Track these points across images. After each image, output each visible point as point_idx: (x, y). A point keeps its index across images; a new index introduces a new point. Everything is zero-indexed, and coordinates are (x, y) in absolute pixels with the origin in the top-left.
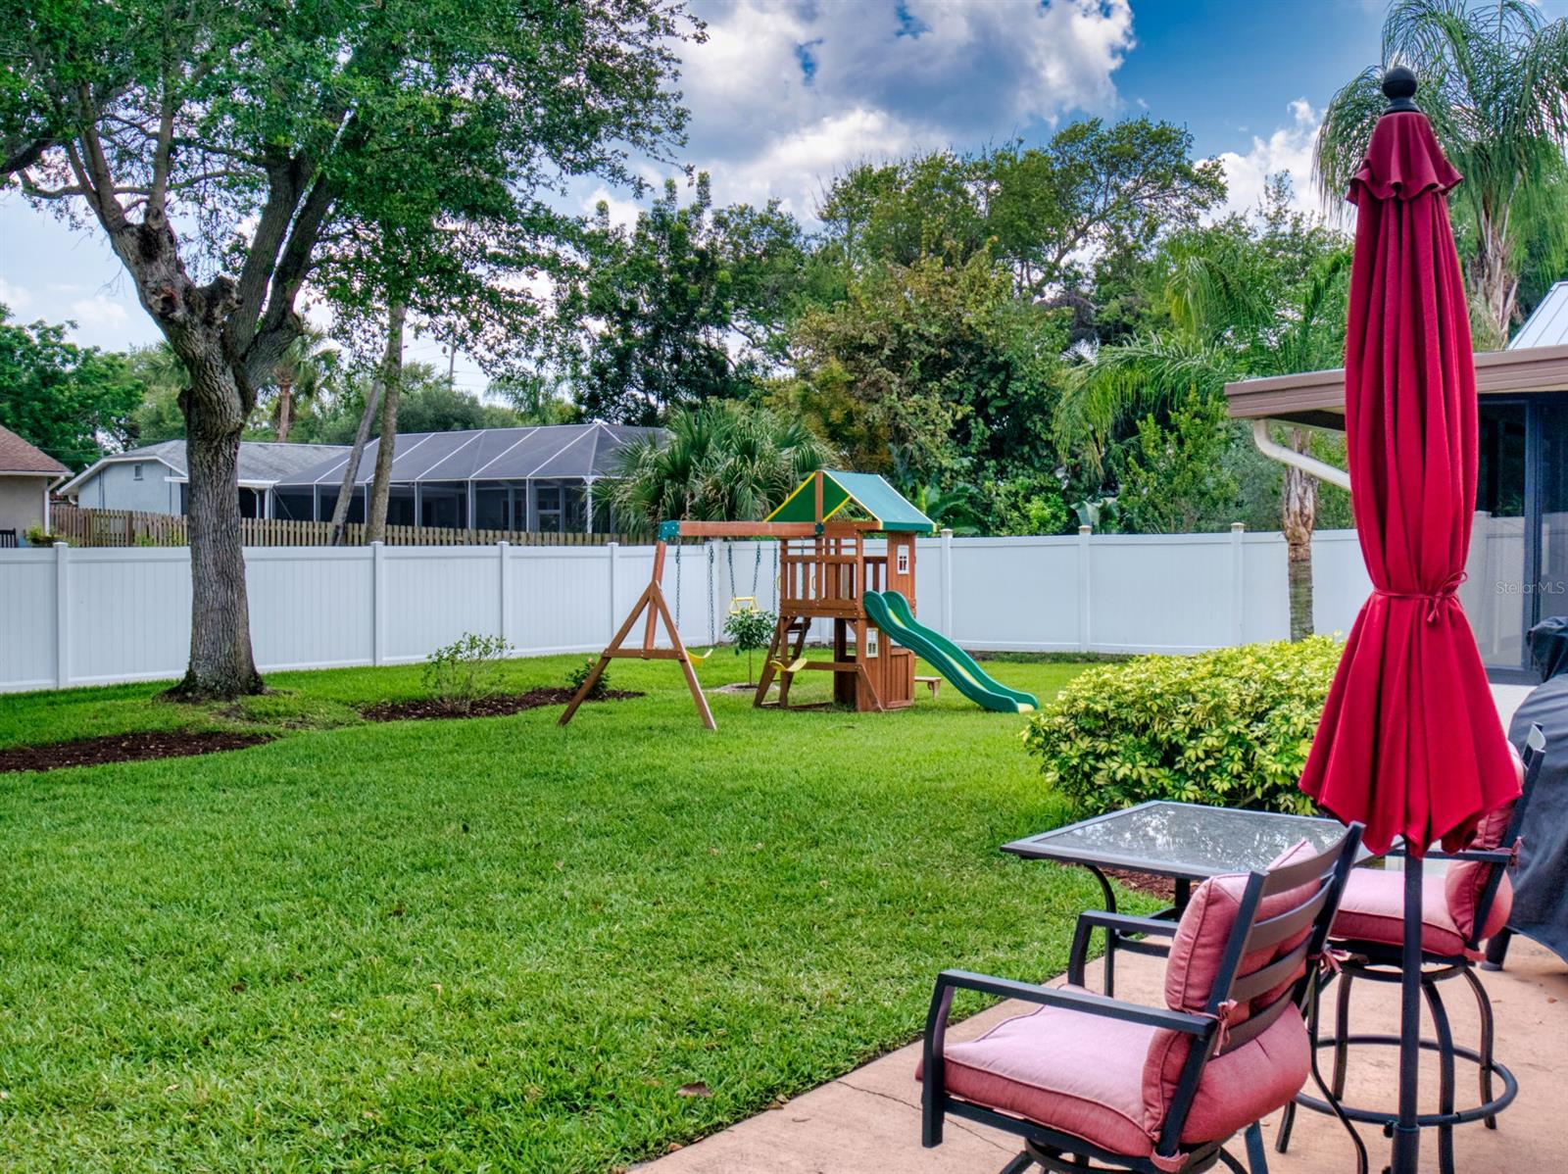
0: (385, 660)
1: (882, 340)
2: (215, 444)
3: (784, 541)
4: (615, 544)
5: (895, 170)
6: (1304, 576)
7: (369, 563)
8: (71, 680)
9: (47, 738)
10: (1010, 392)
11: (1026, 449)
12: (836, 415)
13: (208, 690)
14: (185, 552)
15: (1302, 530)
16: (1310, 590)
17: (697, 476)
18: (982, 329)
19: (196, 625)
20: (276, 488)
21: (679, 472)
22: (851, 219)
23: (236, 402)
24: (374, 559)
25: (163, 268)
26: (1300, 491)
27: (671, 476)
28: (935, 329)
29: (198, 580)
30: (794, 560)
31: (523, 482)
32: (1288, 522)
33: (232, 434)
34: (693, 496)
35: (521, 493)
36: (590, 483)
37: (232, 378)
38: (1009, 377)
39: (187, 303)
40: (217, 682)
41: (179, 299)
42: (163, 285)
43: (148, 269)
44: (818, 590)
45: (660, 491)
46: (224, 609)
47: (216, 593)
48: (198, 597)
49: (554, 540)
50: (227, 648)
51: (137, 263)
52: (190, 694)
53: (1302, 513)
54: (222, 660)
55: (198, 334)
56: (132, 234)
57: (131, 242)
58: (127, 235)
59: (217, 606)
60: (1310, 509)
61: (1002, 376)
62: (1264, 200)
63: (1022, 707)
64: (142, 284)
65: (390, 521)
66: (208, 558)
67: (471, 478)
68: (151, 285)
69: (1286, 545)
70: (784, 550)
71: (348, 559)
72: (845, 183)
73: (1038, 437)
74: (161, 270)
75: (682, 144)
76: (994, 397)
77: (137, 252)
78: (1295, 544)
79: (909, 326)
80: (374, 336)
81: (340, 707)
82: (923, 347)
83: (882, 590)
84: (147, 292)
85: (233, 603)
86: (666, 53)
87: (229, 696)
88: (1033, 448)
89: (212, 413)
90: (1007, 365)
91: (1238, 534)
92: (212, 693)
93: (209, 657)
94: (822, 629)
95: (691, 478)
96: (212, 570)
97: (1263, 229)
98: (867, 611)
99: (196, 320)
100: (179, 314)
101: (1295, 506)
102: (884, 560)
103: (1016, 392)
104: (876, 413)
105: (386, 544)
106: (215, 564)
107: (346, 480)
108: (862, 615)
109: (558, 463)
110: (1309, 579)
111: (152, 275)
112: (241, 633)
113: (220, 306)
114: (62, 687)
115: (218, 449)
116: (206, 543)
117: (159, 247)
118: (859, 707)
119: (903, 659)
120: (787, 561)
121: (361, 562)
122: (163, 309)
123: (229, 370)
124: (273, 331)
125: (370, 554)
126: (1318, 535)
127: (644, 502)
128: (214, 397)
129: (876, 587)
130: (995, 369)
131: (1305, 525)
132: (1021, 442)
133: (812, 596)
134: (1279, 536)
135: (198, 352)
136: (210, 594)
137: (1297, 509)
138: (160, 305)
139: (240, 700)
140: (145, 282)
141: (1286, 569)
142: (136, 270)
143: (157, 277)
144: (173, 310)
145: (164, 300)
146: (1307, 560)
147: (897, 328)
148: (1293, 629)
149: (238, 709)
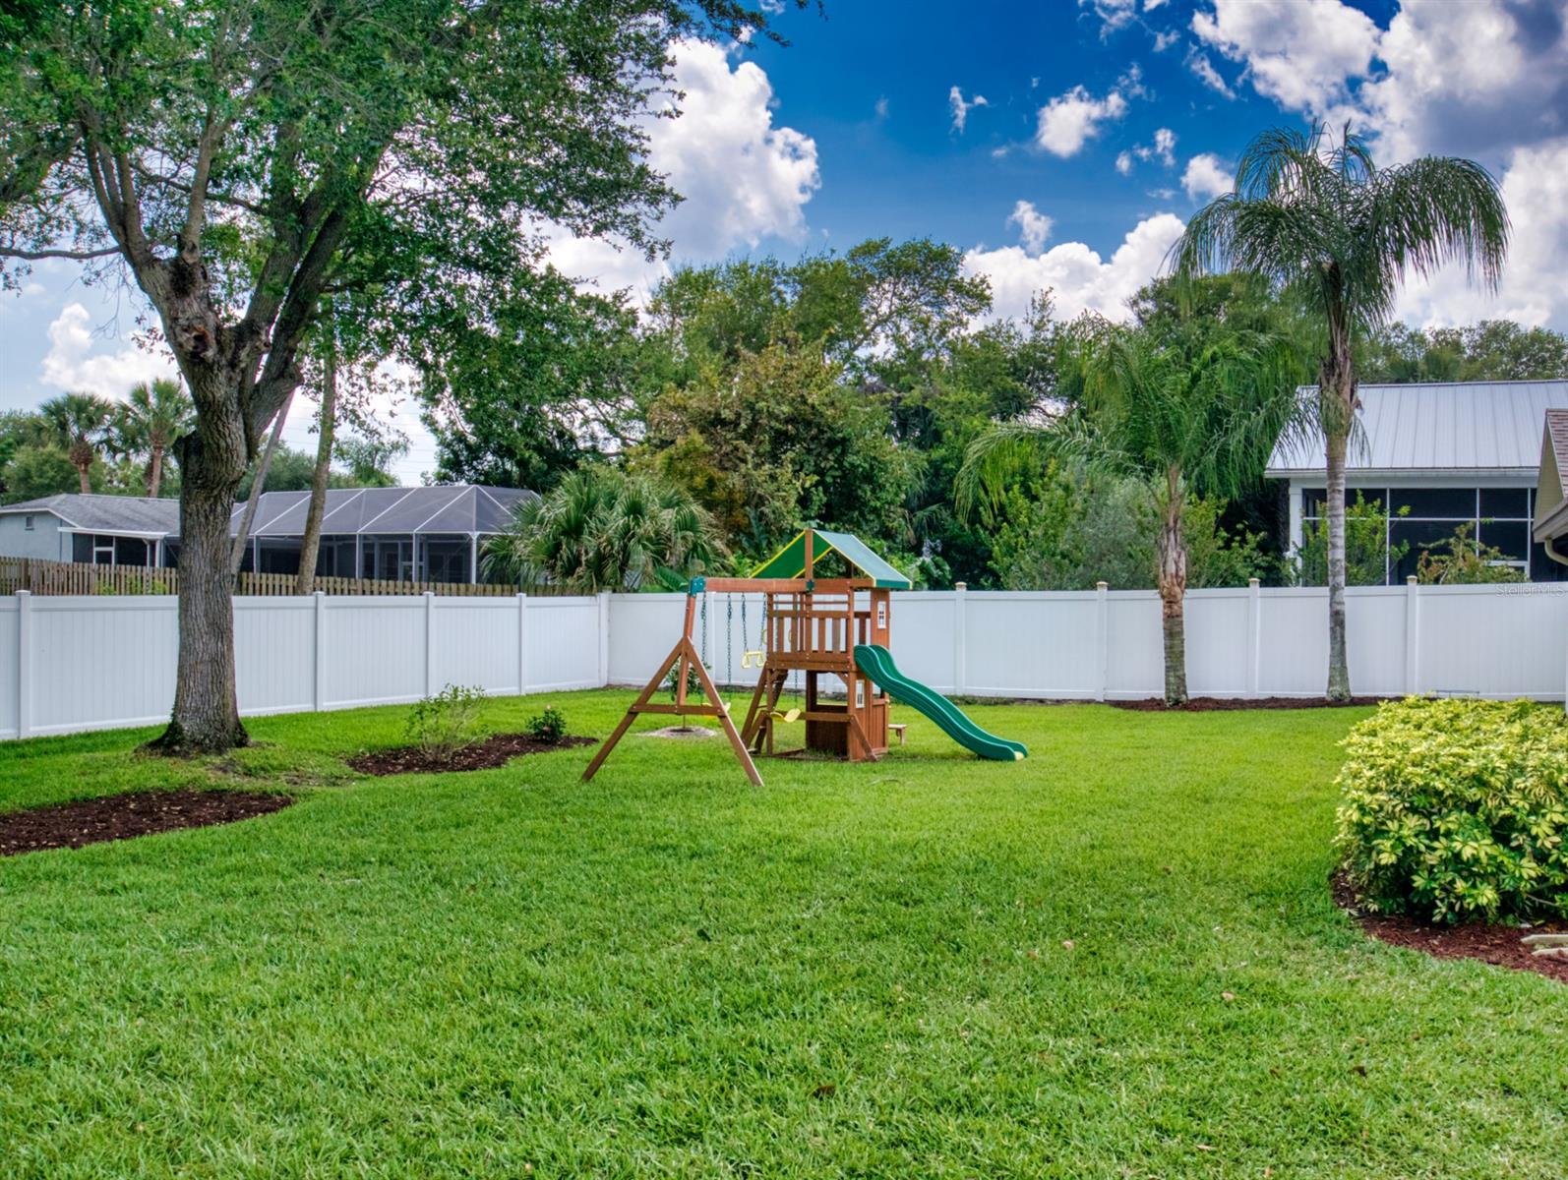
0: (326, 705)
1: (739, 415)
2: (216, 492)
3: (770, 596)
4: (524, 595)
5: (713, 272)
6: (1178, 629)
7: (311, 612)
8: (32, 730)
9: (44, 799)
10: (846, 464)
11: (856, 513)
12: (699, 481)
13: (197, 743)
14: (173, 600)
15: (1177, 589)
16: (1182, 641)
17: (591, 534)
18: (822, 409)
19: (182, 675)
20: (166, 539)
21: (573, 530)
22: (675, 312)
23: (243, 450)
24: (316, 608)
25: (195, 306)
26: (1175, 555)
27: (565, 533)
28: (786, 409)
29: (185, 631)
30: (781, 615)
31: (410, 537)
32: (1163, 583)
33: (234, 482)
34: (587, 553)
35: (408, 547)
36: (475, 538)
37: (242, 426)
38: (844, 453)
39: (218, 342)
40: (206, 736)
41: (211, 337)
42: (195, 323)
43: (178, 304)
44: (793, 642)
45: (558, 547)
46: (213, 661)
47: (204, 645)
48: (185, 649)
49: (446, 591)
50: (216, 701)
51: (168, 299)
52: (177, 748)
53: (1177, 575)
54: (210, 712)
55: (222, 377)
56: (164, 268)
57: (163, 277)
58: (158, 268)
59: (206, 657)
60: (1183, 572)
61: (838, 450)
62: (1030, 311)
63: (1018, 755)
64: (172, 322)
65: (318, 573)
66: (199, 608)
67: (359, 532)
68: (182, 321)
69: (1161, 603)
70: (770, 604)
71: (285, 608)
72: (670, 282)
73: (865, 504)
74: (193, 307)
75: (658, 219)
76: (832, 467)
77: (168, 287)
78: (1170, 601)
79: (762, 404)
80: (361, 389)
81: (322, 759)
82: (773, 423)
83: (868, 643)
84: (178, 330)
85: (223, 655)
86: (637, 131)
87: (219, 750)
88: (862, 514)
89: (216, 459)
90: (844, 440)
91: (1102, 592)
92: (202, 747)
93: (197, 710)
94: (796, 679)
95: (585, 536)
96: (202, 622)
97: (1027, 334)
98: (857, 664)
99: (224, 362)
100: (210, 353)
101: (1171, 568)
102: (867, 615)
103: (852, 465)
104: (734, 480)
105: (328, 593)
106: (206, 615)
107: (241, 533)
108: (854, 668)
109: (440, 520)
110: (1181, 633)
111: (184, 312)
112: (228, 685)
113: (247, 349)
114: (23, 737)
115: (218, 498)
116: (198, 595)
117: (193, 283)
118: (850, 755)
119: (880, 710)
120: (771, 614)
121: (304, 611)
122: (195, 347)
123: (240, 416)
124: (275, 380)
125: (313, 604)
126: (1190, 592)
127: (542, 557)
128: (223, 444)
129: (862, 639)
130: (831, 444)
131: (1179, 585)
132: (852, 508)
133: (787, 648)
134: (1153, 593)
135: (218, 395)
136: (199, 646)
137: (1174, 571)
138: (192, 343)
139: (230, 754)
140: (176, 319)
141: (1161, 624)
142: (165, 306)
143: (189, 314)
144: (205, 349)
145: (196, 338)
146: (1180, 616)
147: (751, 407)
148: (1167, 676)
149: (232, 762)
